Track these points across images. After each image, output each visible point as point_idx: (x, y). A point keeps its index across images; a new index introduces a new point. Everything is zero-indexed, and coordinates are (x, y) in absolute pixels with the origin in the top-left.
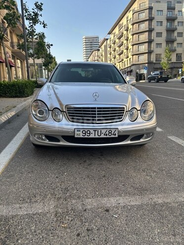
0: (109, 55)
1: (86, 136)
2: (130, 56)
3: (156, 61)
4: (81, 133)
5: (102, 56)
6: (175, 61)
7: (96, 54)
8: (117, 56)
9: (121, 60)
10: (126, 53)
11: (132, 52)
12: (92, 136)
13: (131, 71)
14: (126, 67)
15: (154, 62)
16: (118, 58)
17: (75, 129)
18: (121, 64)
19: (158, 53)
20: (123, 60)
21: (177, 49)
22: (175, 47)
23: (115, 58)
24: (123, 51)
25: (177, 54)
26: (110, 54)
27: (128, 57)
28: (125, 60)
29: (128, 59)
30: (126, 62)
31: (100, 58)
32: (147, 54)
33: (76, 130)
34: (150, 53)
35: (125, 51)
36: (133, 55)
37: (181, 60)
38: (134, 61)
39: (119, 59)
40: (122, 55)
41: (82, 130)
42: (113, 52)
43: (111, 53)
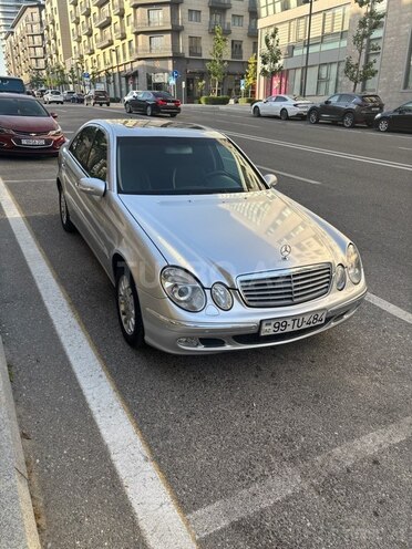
0: (72, 26)
1: (279, 332)
2: (131, 36)
3: (191, 53)
4: (271, 327)
5: (53, 23)
6: (229, 58)
7: (36, 16)
8: (96, 31)
9: (107, 43)
10: (118, 25)
11: (135, 24)
12: (289, 329)
13: (135, 75)
14: (122, 62)
15: (187, 55)
16: (99, 36)
17: (261, 321)
18: (108, 54)
19: (195, 34)
20: (111, 43)
21: (233, 29)
22: (229, 24)
23: (89, 35)
24: (110, 19)
25: (233, 41)
26: (77, 23)
27: (123, 37)
28: (117, 43)
29: (126, 41)
30: (120, 49)
31: (48, 29)
32: (169, 35)
33: (264, 324)
34: (176, 31)
35: (116, 19)
36: (137, 34)
37: (241, 57)
38: (140, 48)
39: (102, 40)
40: (108, 29)
41: (273, 323)
42: (83, 18)
43: (78, 19)
